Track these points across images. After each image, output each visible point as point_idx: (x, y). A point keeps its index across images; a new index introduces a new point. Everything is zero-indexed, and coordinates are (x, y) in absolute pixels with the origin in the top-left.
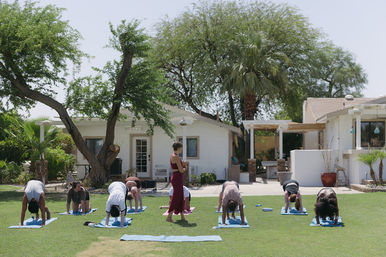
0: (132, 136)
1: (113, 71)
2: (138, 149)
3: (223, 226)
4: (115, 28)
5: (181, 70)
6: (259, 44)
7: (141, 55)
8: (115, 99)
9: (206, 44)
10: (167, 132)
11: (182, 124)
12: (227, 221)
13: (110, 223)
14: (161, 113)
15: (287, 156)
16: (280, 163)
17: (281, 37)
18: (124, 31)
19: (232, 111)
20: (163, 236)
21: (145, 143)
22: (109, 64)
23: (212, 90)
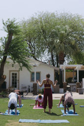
0: (10, 71)
1: (4, 41)
2: (13, 77)
3: (65, 114)
4: (5, 22)
5: (30, 42)
6: (66, 31)
7: (16, 34)
8: (4, 54)
9: (42, 31)
10: (28, 69)
11: (34, 66)
12: (67, 112)
13: (10, 113)
14: (26, 61)
15: (81, 81)
16: (78, 84)
17: (75, 28)
18: (8, 23)
19: (53, 61)
20: (39, 120)
21: (16, 74)
22: (2, 38)
23: (44, 51)
